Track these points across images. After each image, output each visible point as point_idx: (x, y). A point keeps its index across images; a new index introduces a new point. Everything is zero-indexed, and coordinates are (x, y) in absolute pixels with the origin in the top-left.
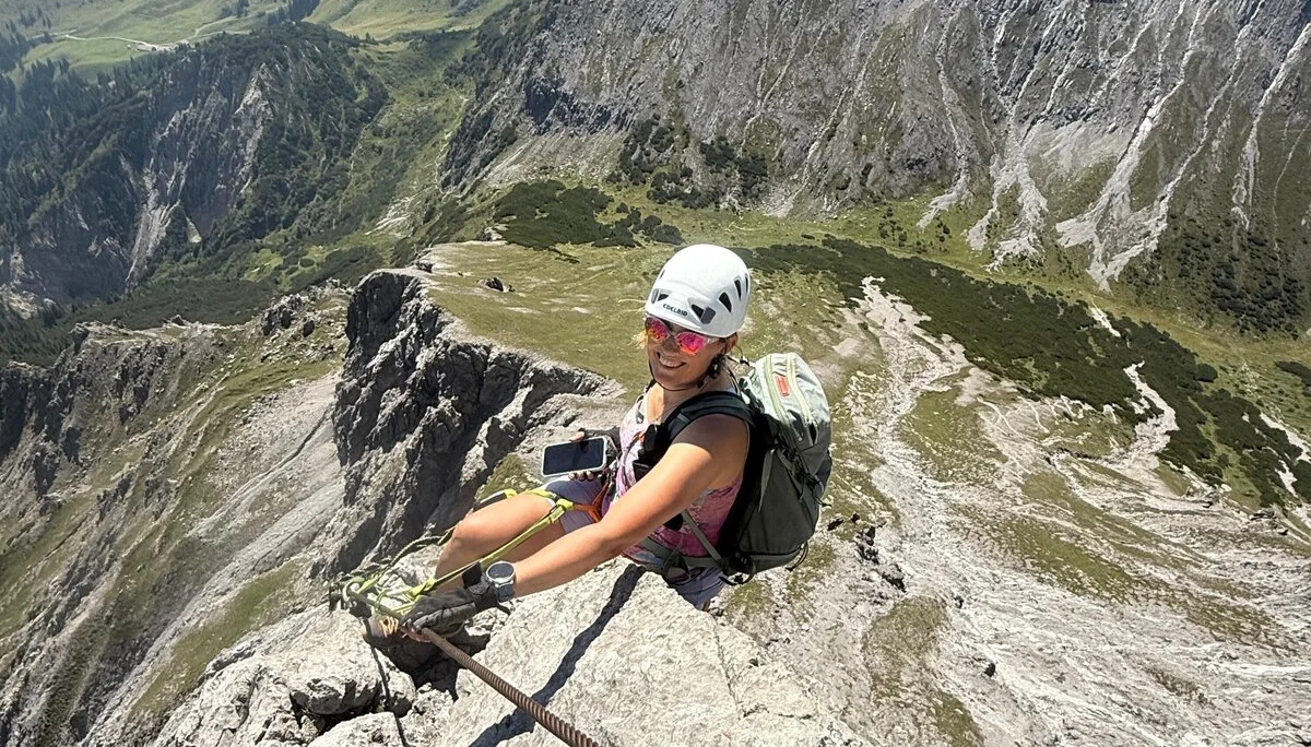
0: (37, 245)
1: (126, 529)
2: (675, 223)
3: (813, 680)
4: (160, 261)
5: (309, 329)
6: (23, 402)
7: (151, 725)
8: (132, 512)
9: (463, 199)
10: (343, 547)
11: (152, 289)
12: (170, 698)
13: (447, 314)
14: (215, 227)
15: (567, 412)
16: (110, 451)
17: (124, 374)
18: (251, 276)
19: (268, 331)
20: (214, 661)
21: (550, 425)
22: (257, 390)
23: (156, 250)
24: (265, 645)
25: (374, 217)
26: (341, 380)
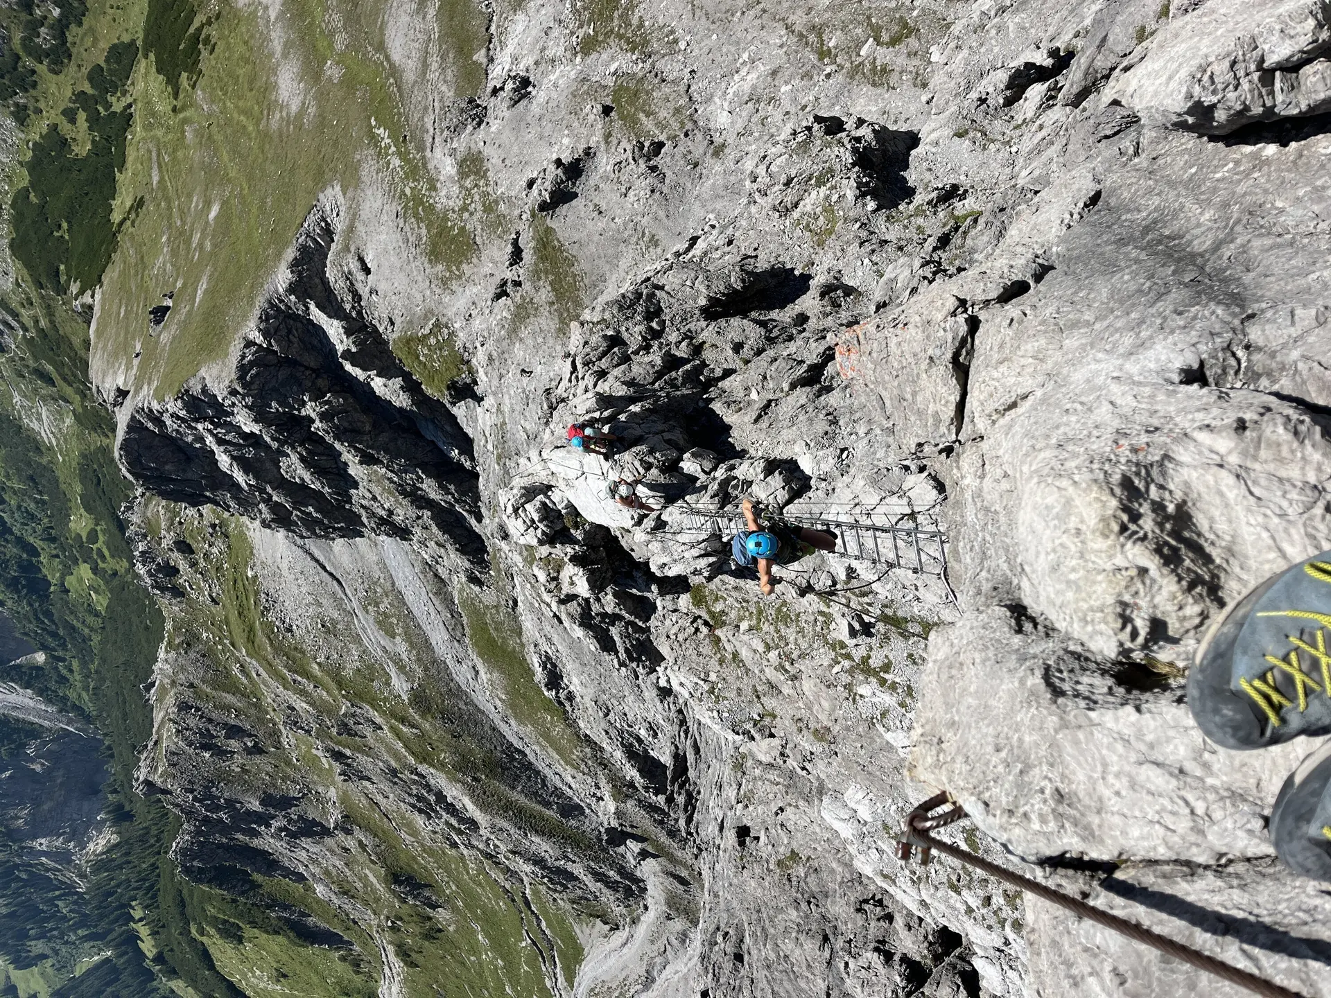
0: (26, 823)
1: (386, 757)
2: (104, 45)
3: (745, 56)
4: (64, 699)
5: (183, 547)
6: (220, 846)
7: (588, 750)
8: (368, 750)
9: (25, 329)
10: (457, 550)
11: (101, 710)
12: (568, 731)
13: (192, 382)
14: (26, 634)
15: (351, 266)
16: (295, 767)
17: (205, 747)
18: (101, 602)
19: (178, 592)
20: (544, 689)
21: (364, 291)
22: (254, 615)
23: (49, 701)
24: (542, 641)
25: (37, 446)
26: (257, 522)
